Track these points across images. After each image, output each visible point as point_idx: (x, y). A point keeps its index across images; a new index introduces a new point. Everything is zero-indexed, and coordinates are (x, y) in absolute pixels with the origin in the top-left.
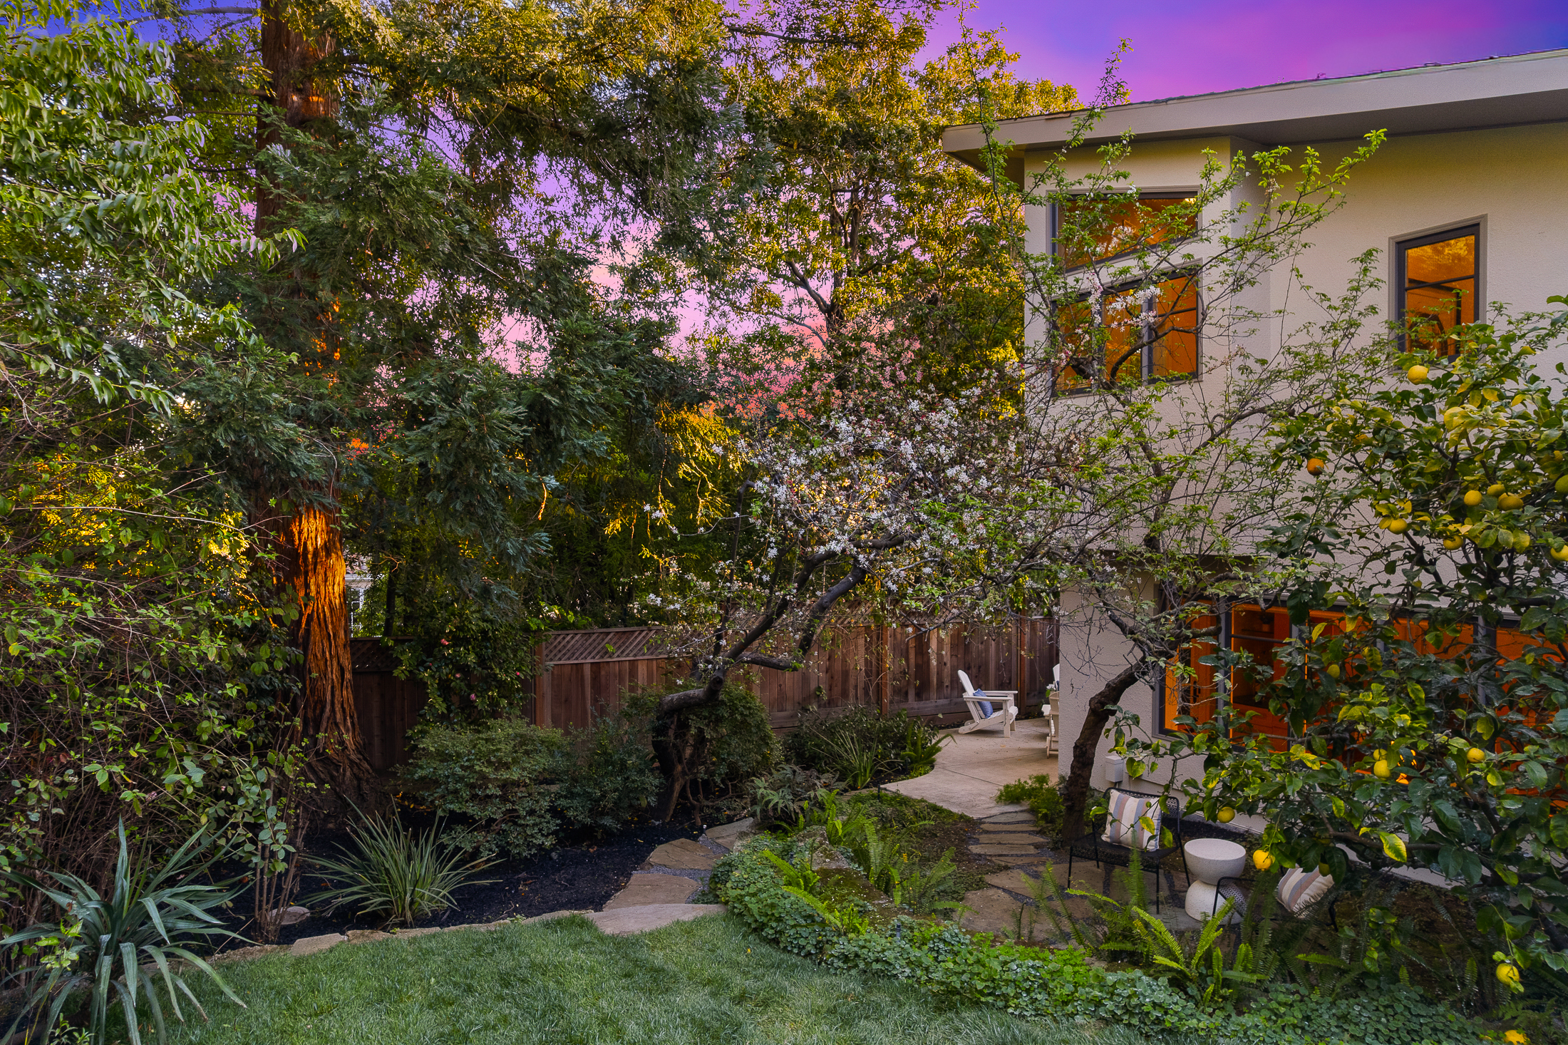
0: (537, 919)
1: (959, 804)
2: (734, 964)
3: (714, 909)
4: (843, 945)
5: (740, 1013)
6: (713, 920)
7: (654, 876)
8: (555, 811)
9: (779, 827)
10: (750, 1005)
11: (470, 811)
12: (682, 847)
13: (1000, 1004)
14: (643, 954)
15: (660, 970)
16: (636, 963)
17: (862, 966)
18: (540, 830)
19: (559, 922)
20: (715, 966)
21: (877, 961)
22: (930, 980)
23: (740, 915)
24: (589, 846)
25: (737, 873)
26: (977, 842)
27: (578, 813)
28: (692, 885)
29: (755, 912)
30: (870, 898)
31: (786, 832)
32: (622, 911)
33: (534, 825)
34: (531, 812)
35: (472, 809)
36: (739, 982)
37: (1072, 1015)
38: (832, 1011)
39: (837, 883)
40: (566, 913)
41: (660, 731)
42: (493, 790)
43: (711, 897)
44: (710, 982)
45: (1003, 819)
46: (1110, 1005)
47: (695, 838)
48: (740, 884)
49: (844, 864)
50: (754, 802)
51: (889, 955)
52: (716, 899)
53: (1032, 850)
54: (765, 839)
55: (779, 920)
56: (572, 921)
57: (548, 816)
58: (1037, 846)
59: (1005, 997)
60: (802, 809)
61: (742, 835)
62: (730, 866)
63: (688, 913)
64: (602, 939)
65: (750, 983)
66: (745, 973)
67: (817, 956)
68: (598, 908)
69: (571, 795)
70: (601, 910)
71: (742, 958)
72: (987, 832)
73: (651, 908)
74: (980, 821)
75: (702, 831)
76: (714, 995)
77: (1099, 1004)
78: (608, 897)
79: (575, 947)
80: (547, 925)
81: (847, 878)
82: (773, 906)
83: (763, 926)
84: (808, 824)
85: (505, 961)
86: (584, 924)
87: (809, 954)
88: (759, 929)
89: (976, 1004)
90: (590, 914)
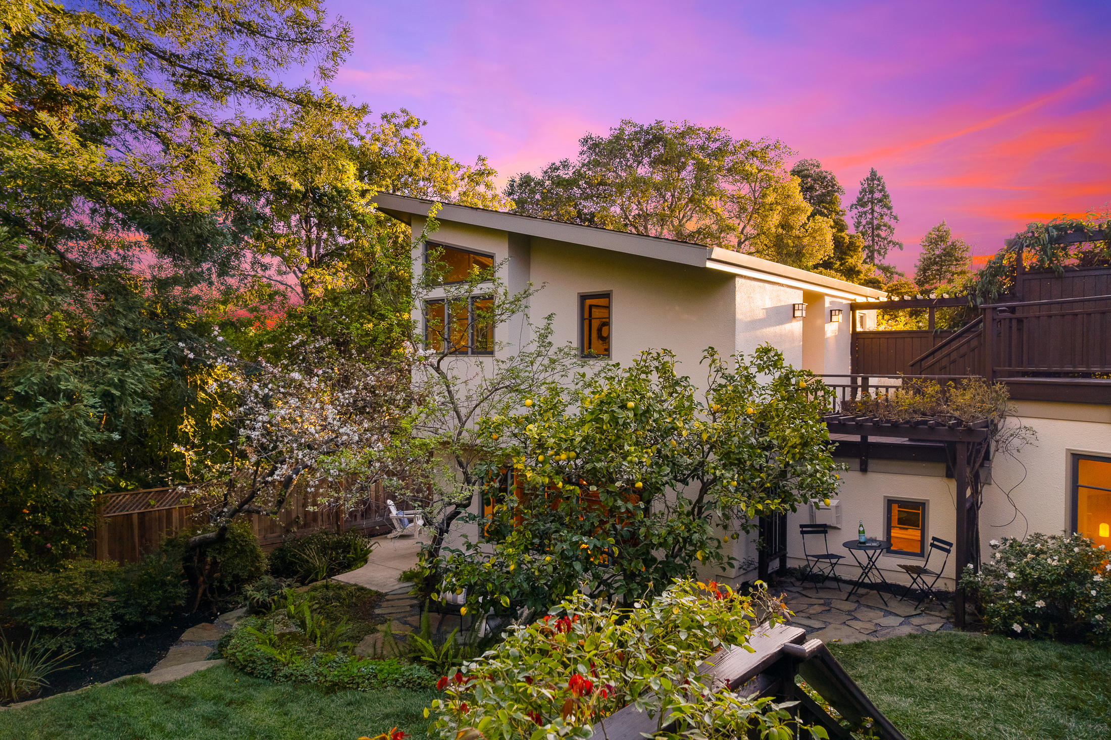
0: (109, 683)
1: (377, 585)
2: (227, 688)
3: (219, 662)
4: (286, 670)
5: (228, 710)
6: (218, 667)
7: (184, 648)
8: (116, 617)
9: (261, 612)
10: (234, 706)
11: (55, 625)
12: (204, 629)
13: (355, 687)
14: (177, 691)
15: (184, 698)
16: (172, 696)
17: (294, 679)
18: (106, 630)
19: (124, 682)
20: (217, 690)
21: (301, 675)
22: (326, 681)
23: (234, 663)
24: (139, 635)
25: (233, 641)
26: (380, 607)
27: (132, 615)
28: (208, 650)
29: (241, 660)
30: (304, 646)
31: (264, 614)
32: (163, 671)
33: (101, 628)
34: (100, 620)
35: (57, 623)
36: (229, 695)
37: (386, 687)
38: (275, 702)
39: (288, 640)
40: (128, 677)
41: (187, 559)
42: (71, 610)
43: (219, 656)
44: (214, 698)
45: (399, 592)
46: (401, 680)
47: (212, 622)
48: (235, 646)
49: (294, 629)
50: (246, 598)
51: (307, 672)
52: (221, 657)
53: (408, 609)
54: (253, 619)
55: (254, 662)
56: (132, 680)
57: (111, 621)
58: (411, 606)
59: (358, 684)
60: (273, 600)
61: (239, 618)
62: (230, 637)
63: (203, 666)
64: (151, 687)
65: (236, 696)
66: (233, 691)
67: (272, 678)
68: (148, 670)
69: (126, 605)
70: (149, 672)
71: (233, 685)
72: (388, 600)
73: (182, 666)
74: (386, 594)
75: (216, 617)
76: (215, 704)
77: (397, 680)
78: (154, 664)
79: (135, 693)
80: (116, 685)
81: (293, 636)
82: (251, 656)
83: (246, 666)
84: (277, 609)
85: (91, 708)
86: (140, 681)
87: (269, 677)
88: (242, 669)
89: (345, 688)
90: (143, 675)
